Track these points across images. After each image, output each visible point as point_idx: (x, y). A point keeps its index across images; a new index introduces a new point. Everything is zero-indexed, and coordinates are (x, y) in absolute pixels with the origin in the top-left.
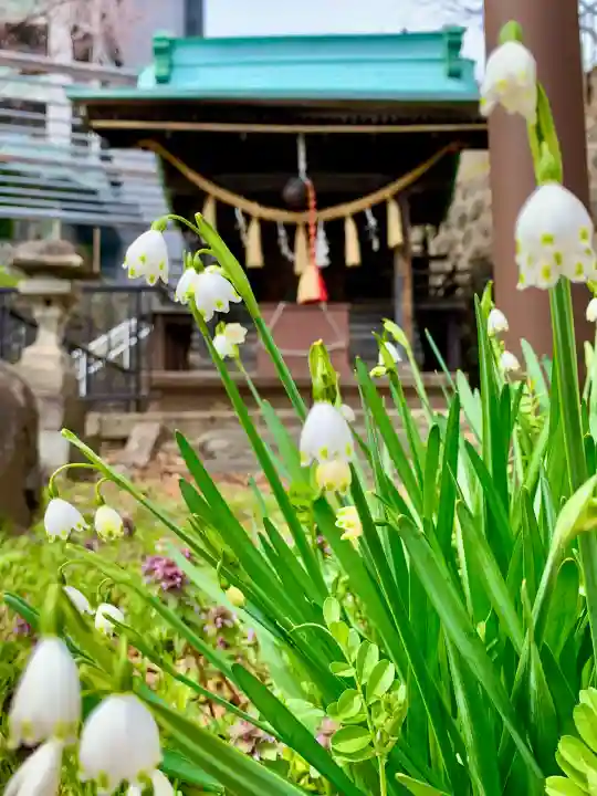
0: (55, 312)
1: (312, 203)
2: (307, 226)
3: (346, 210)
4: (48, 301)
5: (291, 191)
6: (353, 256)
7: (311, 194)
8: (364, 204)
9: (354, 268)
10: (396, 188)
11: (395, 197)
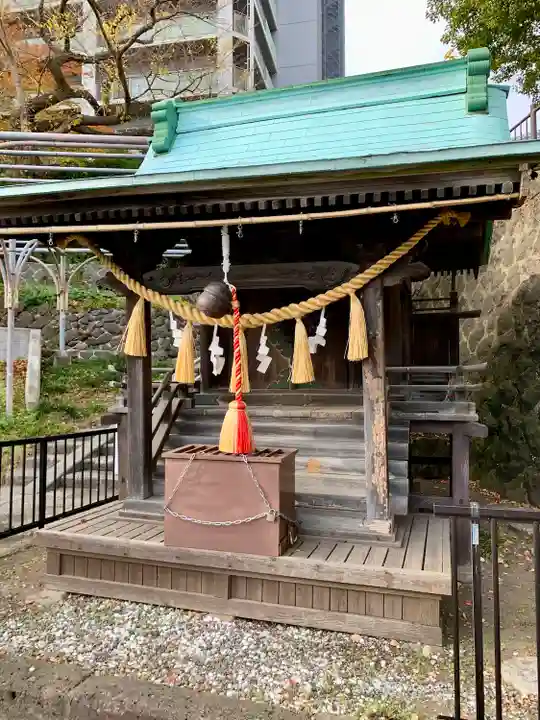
8: (317, 303)
10: (359, 280)
11: (358, 293)
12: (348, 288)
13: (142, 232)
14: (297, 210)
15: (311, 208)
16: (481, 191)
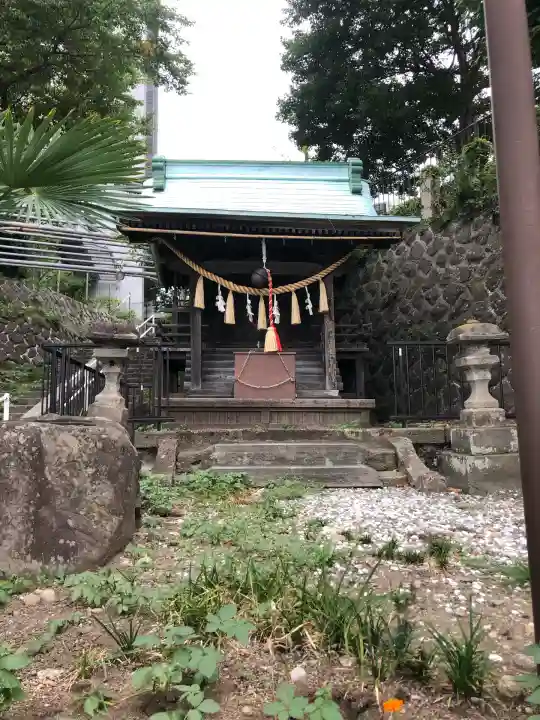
0: (117, 369)
1: (270, 284)
2: (266, 299)
3: (292, 287)
4: (112, 362)
5: (256, 277)
6: (296, 319)
7: (270, 279)
8: (303, 284)
9: (296, 326)
10: (324, 273)
11: (323, 279)
12: (318, 277)
13: (229, 238)
14: (310, 234)
15: (317, 234)
16: (387, 234)
